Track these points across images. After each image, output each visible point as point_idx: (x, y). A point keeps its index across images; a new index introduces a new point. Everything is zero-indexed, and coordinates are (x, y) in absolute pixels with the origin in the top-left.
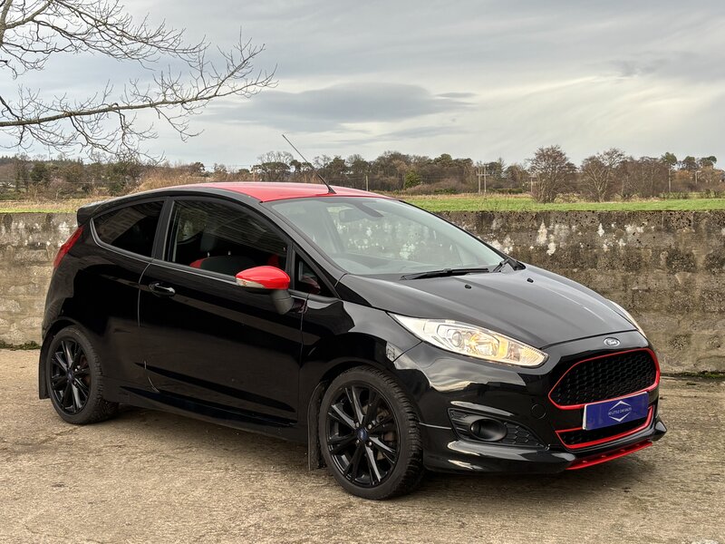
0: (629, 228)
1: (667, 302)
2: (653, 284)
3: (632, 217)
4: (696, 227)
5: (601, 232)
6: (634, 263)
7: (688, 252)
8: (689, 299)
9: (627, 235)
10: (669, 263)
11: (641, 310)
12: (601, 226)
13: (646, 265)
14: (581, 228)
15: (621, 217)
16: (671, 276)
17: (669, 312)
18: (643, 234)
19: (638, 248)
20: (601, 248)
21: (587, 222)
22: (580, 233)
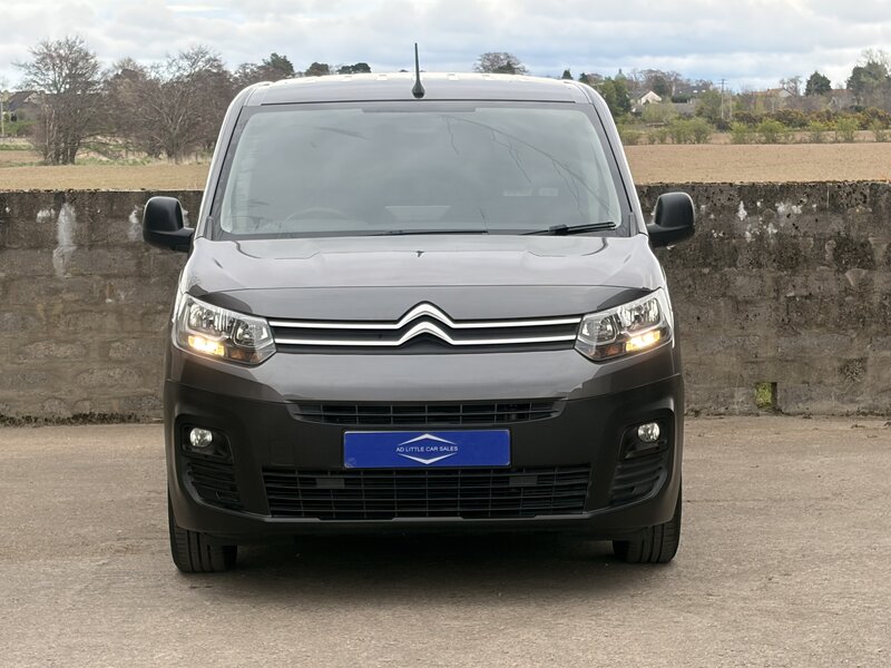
0: (781, 208)
1: (835, 312)
2: (815, 287)
3: (787, 191)
4: (874, 204)
5: (742, 213)
6: (788, 256)
7: (862, 240)
8: (864, 308)
9: (778, 216)
10: (837, 258)
11: (799, 325)
12: (742, 205)
13: (806, 260)
14: (713, 209)
15: (771, 191)
16: (841, 276)
17: (839, 326)
18: (800, 215)
19: (795, 237)
20: (742, 237)
21: (723, 199)
22: (712, 216)
